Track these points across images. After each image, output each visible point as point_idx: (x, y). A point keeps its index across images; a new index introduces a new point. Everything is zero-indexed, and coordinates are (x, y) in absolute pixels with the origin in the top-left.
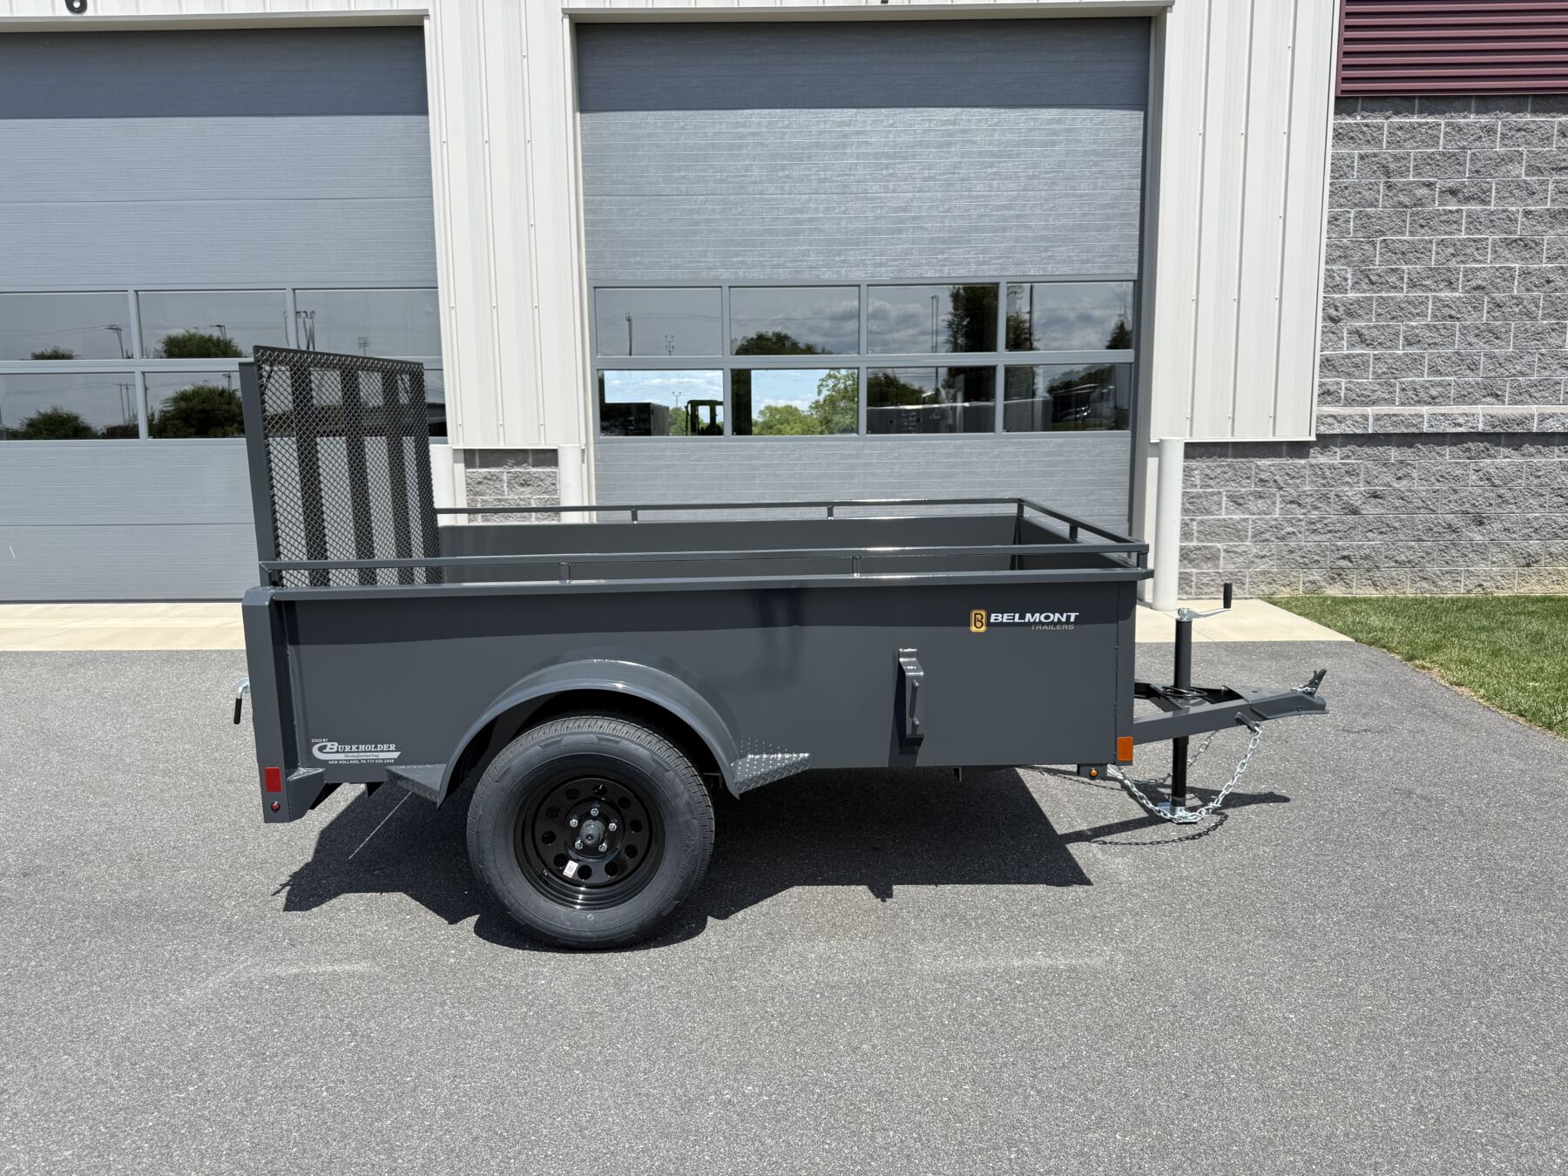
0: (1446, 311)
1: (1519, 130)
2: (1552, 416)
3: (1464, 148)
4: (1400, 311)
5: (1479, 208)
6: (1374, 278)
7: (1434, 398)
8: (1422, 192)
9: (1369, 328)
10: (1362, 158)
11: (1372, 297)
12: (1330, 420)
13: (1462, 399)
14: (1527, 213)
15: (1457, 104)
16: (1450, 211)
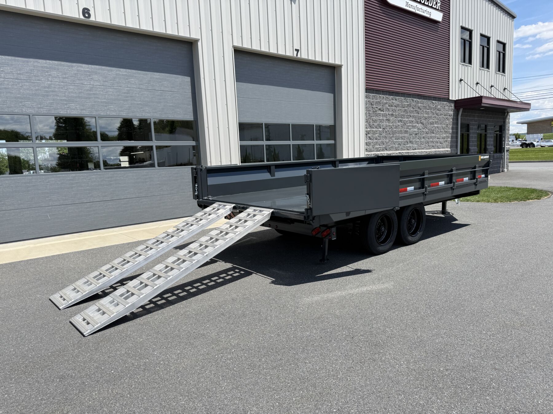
0: (380, 133)
1: (387, 98)
2: (394, 153)
3: (381, 101)
4: (374, 133)
5: (383, 112)
6: (371, 126)
7: (379, 150)
8: (376, 109)
9: (371, 136)
10: (369, 101)
11: (371, 130)
12: (367, 155)
13: (383, 150)
14: (389, 114)
15: (380, 92)
16: (380, 113)
